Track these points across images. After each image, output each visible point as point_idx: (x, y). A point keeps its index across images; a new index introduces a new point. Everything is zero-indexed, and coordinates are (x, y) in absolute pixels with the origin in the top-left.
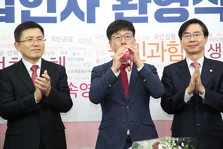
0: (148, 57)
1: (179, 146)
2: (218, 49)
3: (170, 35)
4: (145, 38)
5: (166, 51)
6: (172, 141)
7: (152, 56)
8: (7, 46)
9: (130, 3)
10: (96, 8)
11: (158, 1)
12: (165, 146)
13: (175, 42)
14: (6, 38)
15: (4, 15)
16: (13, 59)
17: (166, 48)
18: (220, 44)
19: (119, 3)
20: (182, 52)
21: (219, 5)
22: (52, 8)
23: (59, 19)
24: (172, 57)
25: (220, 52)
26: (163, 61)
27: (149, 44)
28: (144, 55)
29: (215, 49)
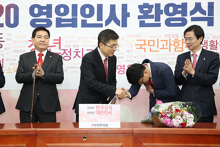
0: (160, 49)
1: (185, 107)
2: (206, 44)
3: (175, 35)
4: (159, 37)
5: (172, 45)
6: (180, 104)
7: (163, 48)
8: (72, 42)
9: (149, 14)
10: (128, 18)
11: (167, 13)
12: (176, 107)
13: (178, 39)
14: (72, 37)
15: (71, 23)
16: (76, 50)
17: (172, 43)
18: (207, 40)
19: (142, 14)
20: (183, 46)
21: (207, 16)
22: (100, 18)
23: (104, 25)
24: (176, 49)
25: (207, 46)
26: (170, 51)
27: (161, 41)
28: (158, 48)
29: (204, 44)
